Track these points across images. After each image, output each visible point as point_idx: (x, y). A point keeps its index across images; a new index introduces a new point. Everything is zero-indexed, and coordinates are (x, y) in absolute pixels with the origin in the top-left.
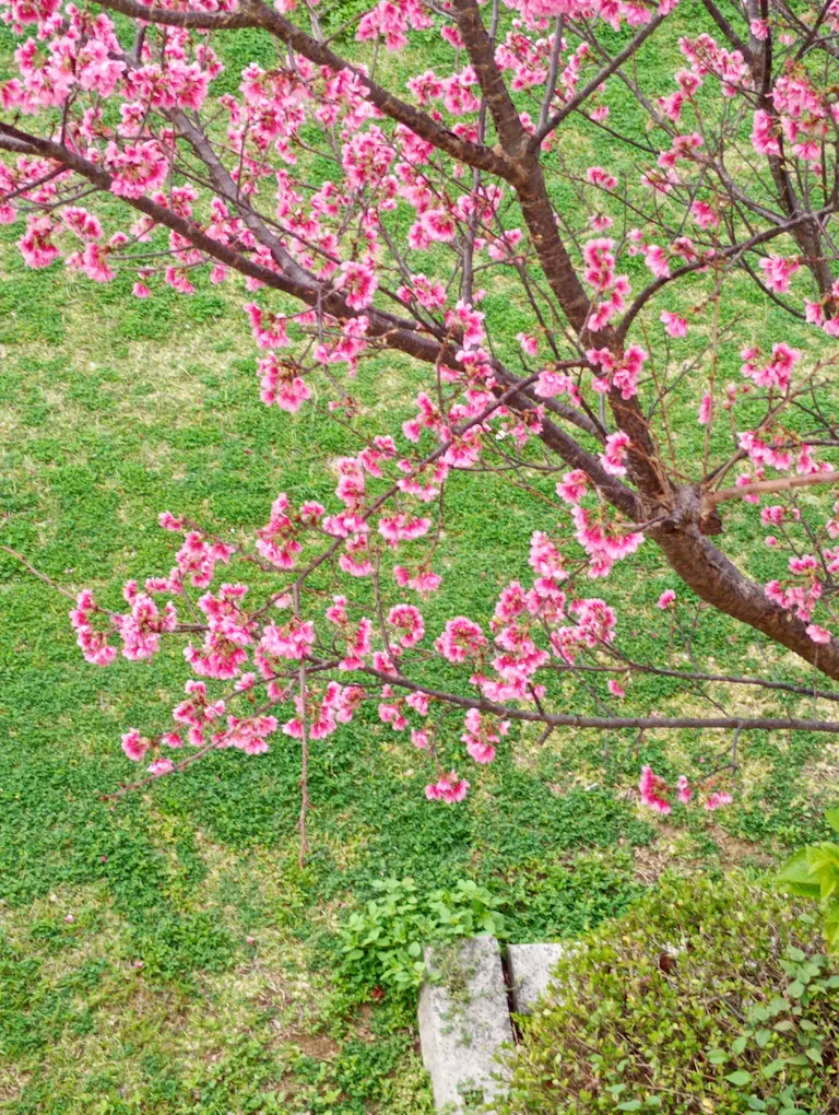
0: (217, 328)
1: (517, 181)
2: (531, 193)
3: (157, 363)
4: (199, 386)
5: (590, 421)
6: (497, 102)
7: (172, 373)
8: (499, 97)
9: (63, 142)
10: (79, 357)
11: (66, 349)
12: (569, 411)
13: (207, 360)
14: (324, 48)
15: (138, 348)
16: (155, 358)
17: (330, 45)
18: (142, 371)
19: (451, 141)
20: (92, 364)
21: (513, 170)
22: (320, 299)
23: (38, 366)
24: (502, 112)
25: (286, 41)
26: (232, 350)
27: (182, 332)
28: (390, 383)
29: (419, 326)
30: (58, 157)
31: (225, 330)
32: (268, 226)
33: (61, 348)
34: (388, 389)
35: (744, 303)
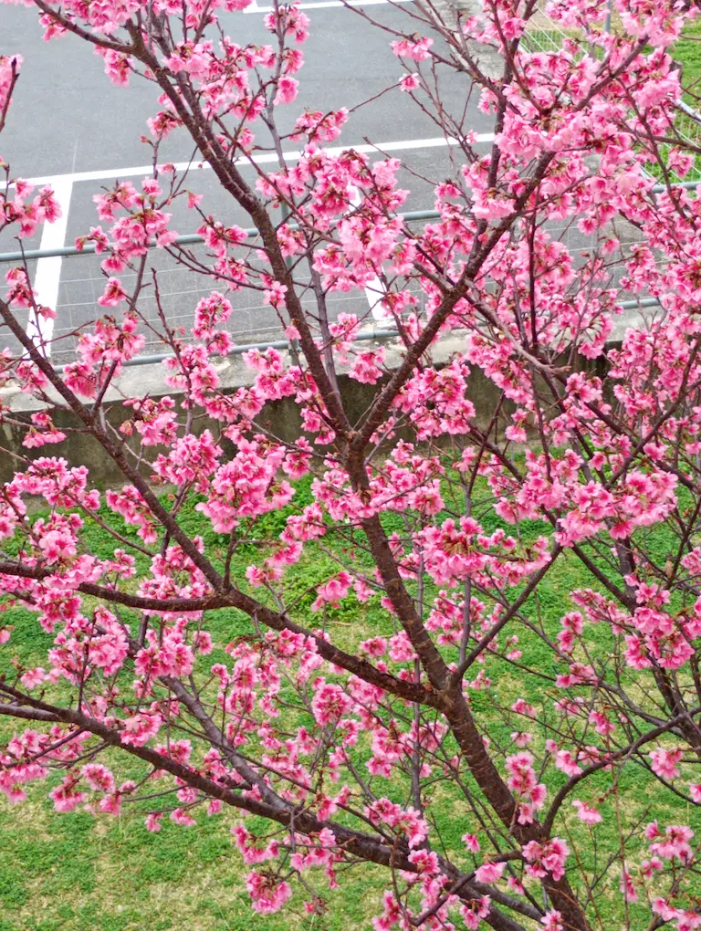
0: (225, 865)
1: (446, 709)
2: (459, 718)
3: (175, 901)
4: (210, 917)
5: (536, 911)
6: (423, 648)
7: (187, 908)
8: (424, 644)
9: (80, 709)
10: (109, 901)
11: (99, 896)
12: (517, 903)
13: (215, 894)
14: (283, 618)
15: (158, 889)
16: (173, 896)
17: (287, 616)
18: (162, 909)
19: (389, 681)
20: (120, 907)
21: (442, 700)
22: (292, 819)
23: (72, 914)
24: (427, 655)
25: (252, 615)
26: (238, 884)
27: (194, 872)
28: (373, 901)
29: (383, 839)
30: (77, 722)
31: (231, 867)
32: (249, 764)
33: (93, 895)
34: (371, 907)
35: (667, 807)
